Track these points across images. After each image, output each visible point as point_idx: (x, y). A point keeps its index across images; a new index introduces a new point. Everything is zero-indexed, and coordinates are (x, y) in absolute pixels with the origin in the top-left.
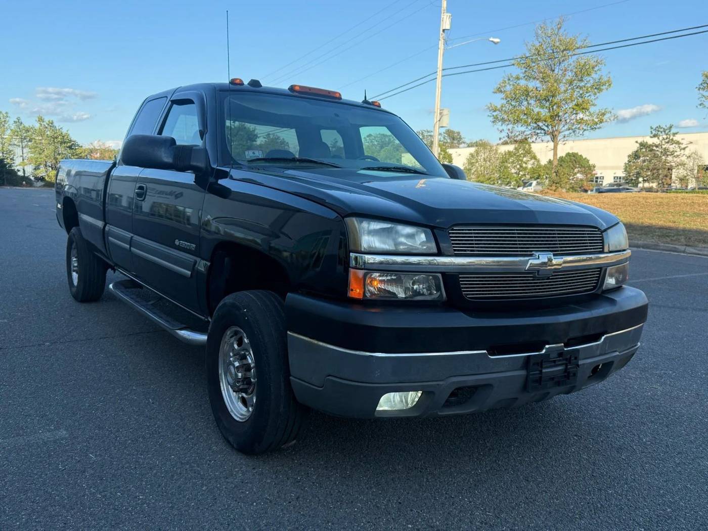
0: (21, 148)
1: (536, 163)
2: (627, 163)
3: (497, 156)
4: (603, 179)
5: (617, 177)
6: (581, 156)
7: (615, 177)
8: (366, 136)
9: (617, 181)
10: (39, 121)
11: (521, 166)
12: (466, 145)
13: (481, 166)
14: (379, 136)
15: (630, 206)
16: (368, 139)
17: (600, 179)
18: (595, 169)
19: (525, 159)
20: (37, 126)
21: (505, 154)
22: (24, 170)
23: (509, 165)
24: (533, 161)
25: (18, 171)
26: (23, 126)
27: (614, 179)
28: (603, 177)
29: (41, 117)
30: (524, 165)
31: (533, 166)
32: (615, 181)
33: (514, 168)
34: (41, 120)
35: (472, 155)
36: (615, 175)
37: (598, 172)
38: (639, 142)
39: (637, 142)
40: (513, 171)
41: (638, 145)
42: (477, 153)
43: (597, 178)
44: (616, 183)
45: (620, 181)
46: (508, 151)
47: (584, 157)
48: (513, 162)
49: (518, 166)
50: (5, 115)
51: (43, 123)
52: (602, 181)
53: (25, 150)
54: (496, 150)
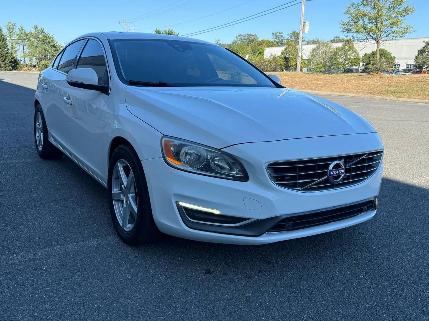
0: (22, 46)
1: (356, 55)
2: (417, 55)
3: (331, 50)
4: (399, 66)
5: (409, 65)
6: (386, 51)
7: (407, 65)
8: (237, 36)
9: (408, 68)
10: (35, 28)
11: (346, 57)
12: (306, 43)
13: (320, 57)
14: (247, 36)
15: (422, 82)
16: (239, 37)
17: (397, 66)
18: (395, 59)
19: (349, 53)
20: (33, 31)
21: (336, 49)
22: (25, 60)
23: (339, 57)
24: (355, 54)
25: (21, 61)
26: (24, 31)
27: (407, 66)
28: (399, 65)
29: (37, 26)
30: (348, 57)
31: (354, 57)
32: (407, 68)
33: (342, 58)
34: (36, 28)
35: (314, 50)
36: (407, 64)
37: (396, 62)
38: (426, 42)
39: (424, 42)
40: (341, 60)
41: (425, 44)
42: (318, 48)
43: (395, 65)
44: (408, 69)
45: (411, 68)
46: (338, 47)
47: (388, 52)
48: (341, 55)
49: (345, 57)
50: (13, 25)
51: (37, 30)
52: (399, 68)
53: (25, 48)
54: (330, 46)
